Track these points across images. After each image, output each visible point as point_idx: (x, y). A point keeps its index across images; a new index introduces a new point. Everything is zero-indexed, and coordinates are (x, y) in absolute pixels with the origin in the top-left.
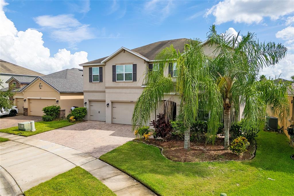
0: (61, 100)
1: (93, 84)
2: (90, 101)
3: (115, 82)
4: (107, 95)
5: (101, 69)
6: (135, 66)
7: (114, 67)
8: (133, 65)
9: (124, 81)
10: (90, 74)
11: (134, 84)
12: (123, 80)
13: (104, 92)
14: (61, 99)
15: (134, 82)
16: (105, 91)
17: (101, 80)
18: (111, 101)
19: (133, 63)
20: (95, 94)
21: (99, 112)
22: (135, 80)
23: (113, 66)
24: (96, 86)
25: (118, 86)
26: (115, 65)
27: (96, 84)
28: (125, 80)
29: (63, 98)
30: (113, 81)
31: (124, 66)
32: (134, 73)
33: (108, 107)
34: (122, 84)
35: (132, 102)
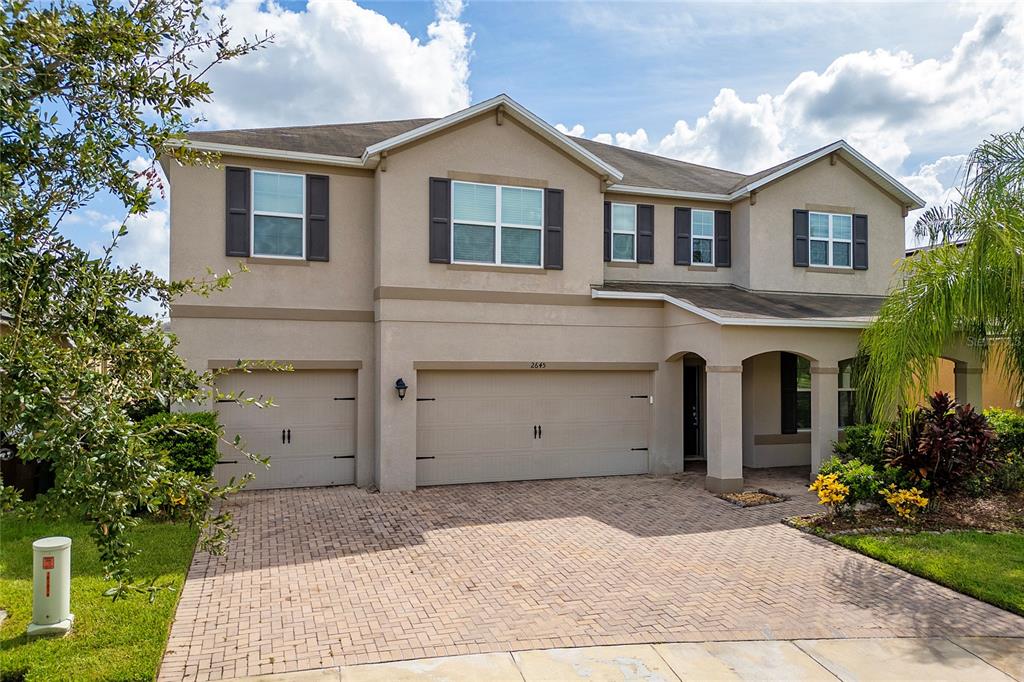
1: (257, 270)
3: (444, 266)
4: (388, 335)
5: (317, 188)
7: (440, 191)
8: (548, 191)
9: (498, 263)
11: (548, 283)
12: (493, 260)
13: (370, 318)
15: (549, 271)
16: (374, 311)
18: (415, 363)
19: (546, 182)
21: (286, 436)
22: (557, 264)
23: (433, 180)
24: (281, 281)
25: (461, 287)
26: (445, 176)
28: (502, 262)
30: (431, 261)
31: (499, 188)
32: (550, 231)
33: (402, 397)
34: (488, 278)
35: (538, 370)
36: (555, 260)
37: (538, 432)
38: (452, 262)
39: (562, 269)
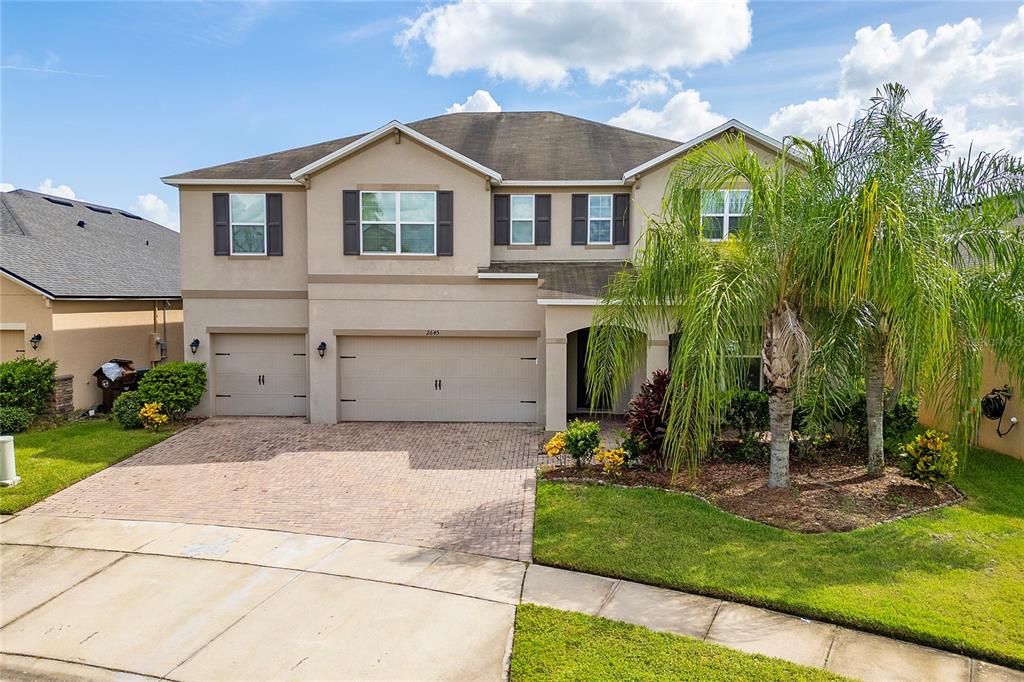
0: (59, 332)
1: (235, 264)
2: (215, 335)
3: (356, 257)
4: (315, 309)
5: (274, 203)
6: (445, 201)
7: (350, 199)
8: (440, 194)
9: (398, 252)
10: (218, 223)
11: (441, 267)
12: (395, 251)
13: (304, 295)
14: (56, 327)
15: (441, 258)
16: (307, 292)
17: (276, 248)
18: (334, 331)
19: (437, 186)
20: (245, 304)
21: (261, 380)
22: (448, 251)
23: (346, 193)
24: (251, 271)
25: (368, 273)
26: (356, 189)
27: (251, 263)
28: (402, 251)
29: (65, 322)
30: (345, 254)
31: (398, 193)
32: (441, 225)
33: (322, 356)
34: (390, 265)
35: (432, 336)
36: (446, 248)
37: (438, 384)
38: (362, 253)
39: (452, 255)
